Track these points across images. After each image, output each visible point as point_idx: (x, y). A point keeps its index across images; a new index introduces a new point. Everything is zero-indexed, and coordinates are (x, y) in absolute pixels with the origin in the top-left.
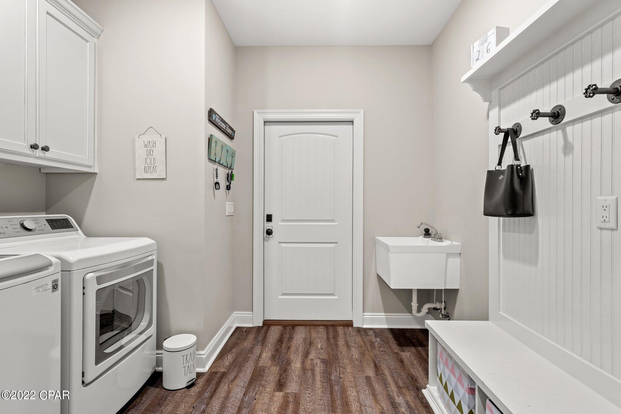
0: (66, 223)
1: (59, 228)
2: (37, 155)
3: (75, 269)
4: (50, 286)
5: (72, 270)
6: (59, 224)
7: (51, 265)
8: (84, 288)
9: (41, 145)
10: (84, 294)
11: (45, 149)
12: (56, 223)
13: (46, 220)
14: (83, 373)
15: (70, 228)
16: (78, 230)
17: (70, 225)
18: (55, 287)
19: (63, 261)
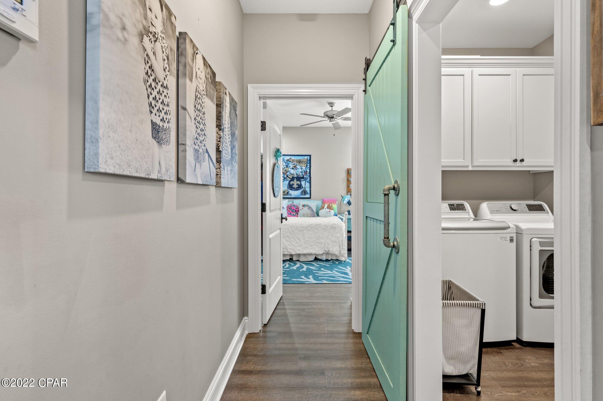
0: (540, 207)
1: (534, 210)
2: (517, 165)
3: (524, 233)
4: (508, 239)
5: (523, 233)
6: (535, 208)
7: (509, 227)
8: (531, 246)
9: (519, 159)
10: (531, 250)
11: (522, 160)
12: (533, 207)
13: (526, 205)
14: (531, 298)
15: (543, 211)
16: (549, 213)
17: (542, 209)
18: (512, 240)
19: (517, 227)
